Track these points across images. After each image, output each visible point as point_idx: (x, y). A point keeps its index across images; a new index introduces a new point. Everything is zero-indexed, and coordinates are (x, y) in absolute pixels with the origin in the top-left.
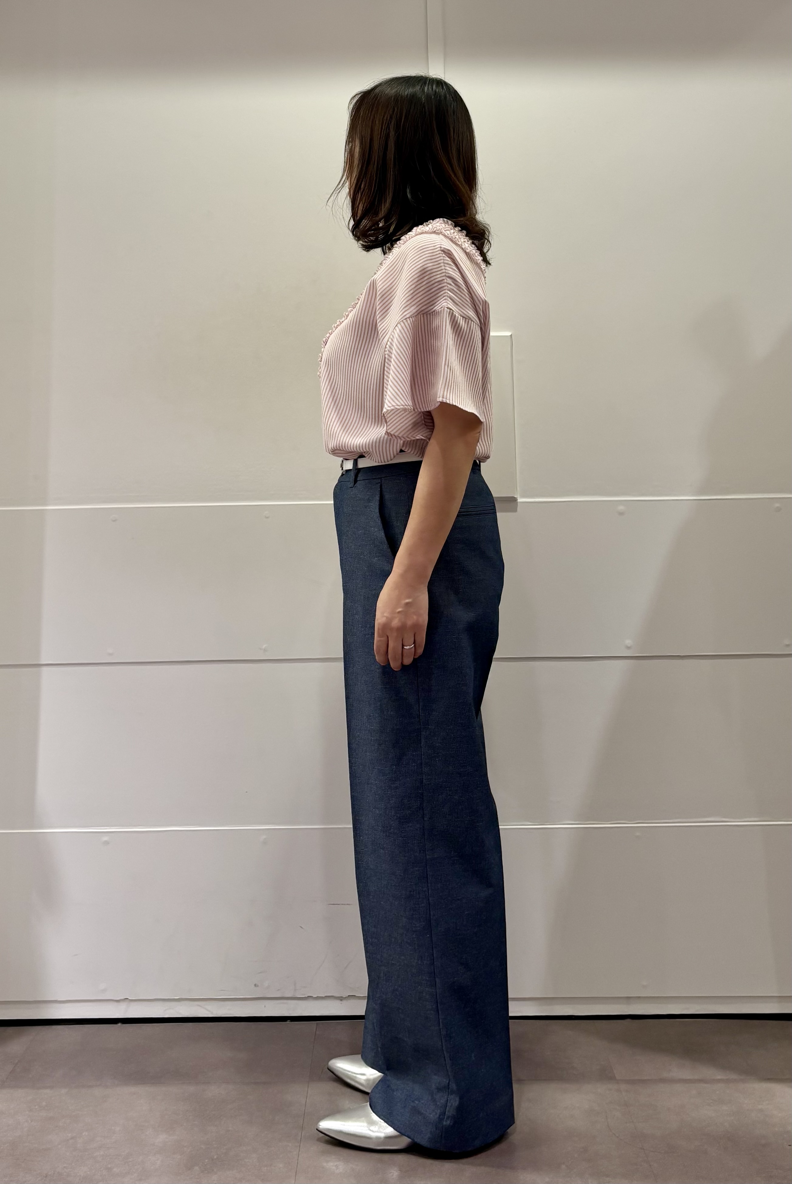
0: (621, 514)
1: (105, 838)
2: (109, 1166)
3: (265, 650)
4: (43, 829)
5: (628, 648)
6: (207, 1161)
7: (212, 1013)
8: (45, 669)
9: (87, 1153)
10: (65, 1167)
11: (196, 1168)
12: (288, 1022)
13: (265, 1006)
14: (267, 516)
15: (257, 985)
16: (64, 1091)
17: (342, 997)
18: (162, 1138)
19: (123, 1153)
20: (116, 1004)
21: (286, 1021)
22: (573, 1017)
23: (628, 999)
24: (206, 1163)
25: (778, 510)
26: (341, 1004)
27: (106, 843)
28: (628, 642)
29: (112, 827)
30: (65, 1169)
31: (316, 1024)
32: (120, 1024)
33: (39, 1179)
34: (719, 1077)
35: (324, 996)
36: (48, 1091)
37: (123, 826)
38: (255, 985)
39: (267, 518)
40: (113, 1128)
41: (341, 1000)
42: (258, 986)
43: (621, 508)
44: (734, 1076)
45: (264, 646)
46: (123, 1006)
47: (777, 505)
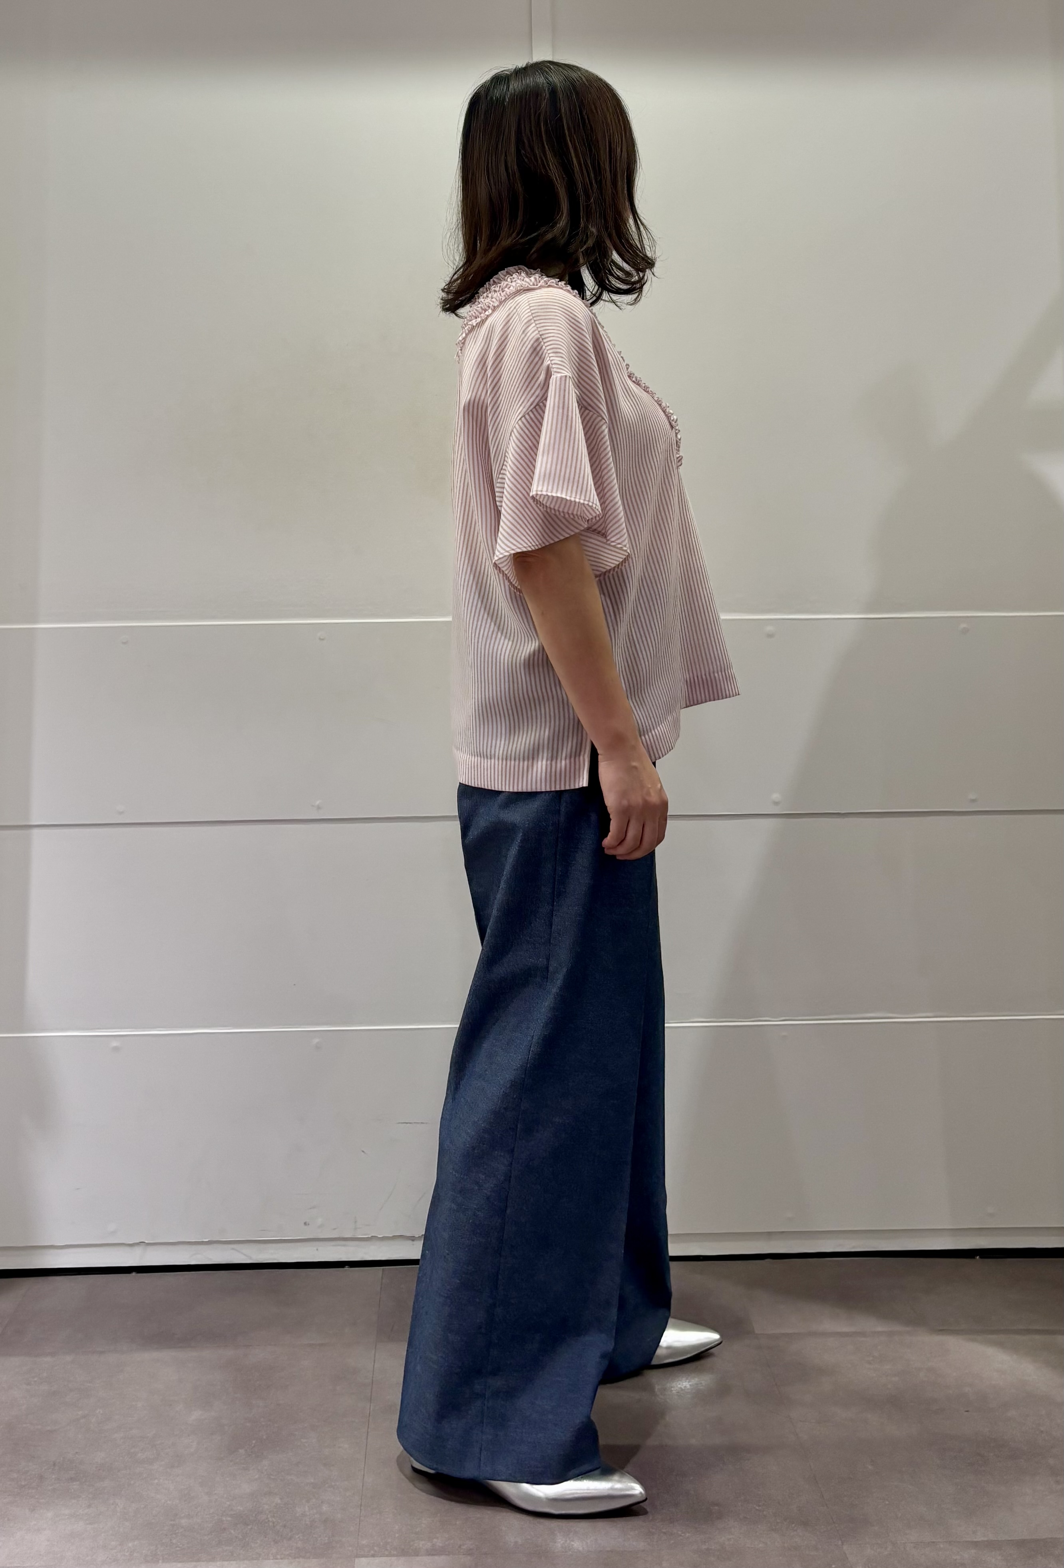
0: (770, 636)
1: (115, 1044)
2: (132, 1451)
3: (319, 808)
4: (37, 1033)
5: (776, 803)
6: (254, 1442)
7: (251, 1258)
8: (35, 831)
9: (103, 1435)
10: (77, 1453)
11: (242, 1451)
12: (347, 1268)
13: (317, 1250)
14: (321, 638)
15: (307, 1223)
16: (69, 1358)
17: (414, 1237)
18: (196, 1415)
19: (148, 1435)
20: (128, 1249)
21: (343, 1267)
22: (701, 1258)
23: (769, 1235)
24: (253, 1445)
25: (965, 631)
26: (413, 1244)
27: (116, 1049)
28: (776, 796)
29: (123, 1030)
30: (77, 1455)
31: (381, 1270)
32: (134, 1274)
33: (46, 1467)
34: (879, 1329)
35: (391, 1236)
36: (48, 1359)
37: (136, 1028)
38: (305, 1223)
39: (323, 639)
40: (134, 1403)
41: (413, 1240)
42: (309, 1224)
43: (769, 629)
44: (897, 1328)
45: (318, 803)
46: (138, 1250)
47: (963, 626)
